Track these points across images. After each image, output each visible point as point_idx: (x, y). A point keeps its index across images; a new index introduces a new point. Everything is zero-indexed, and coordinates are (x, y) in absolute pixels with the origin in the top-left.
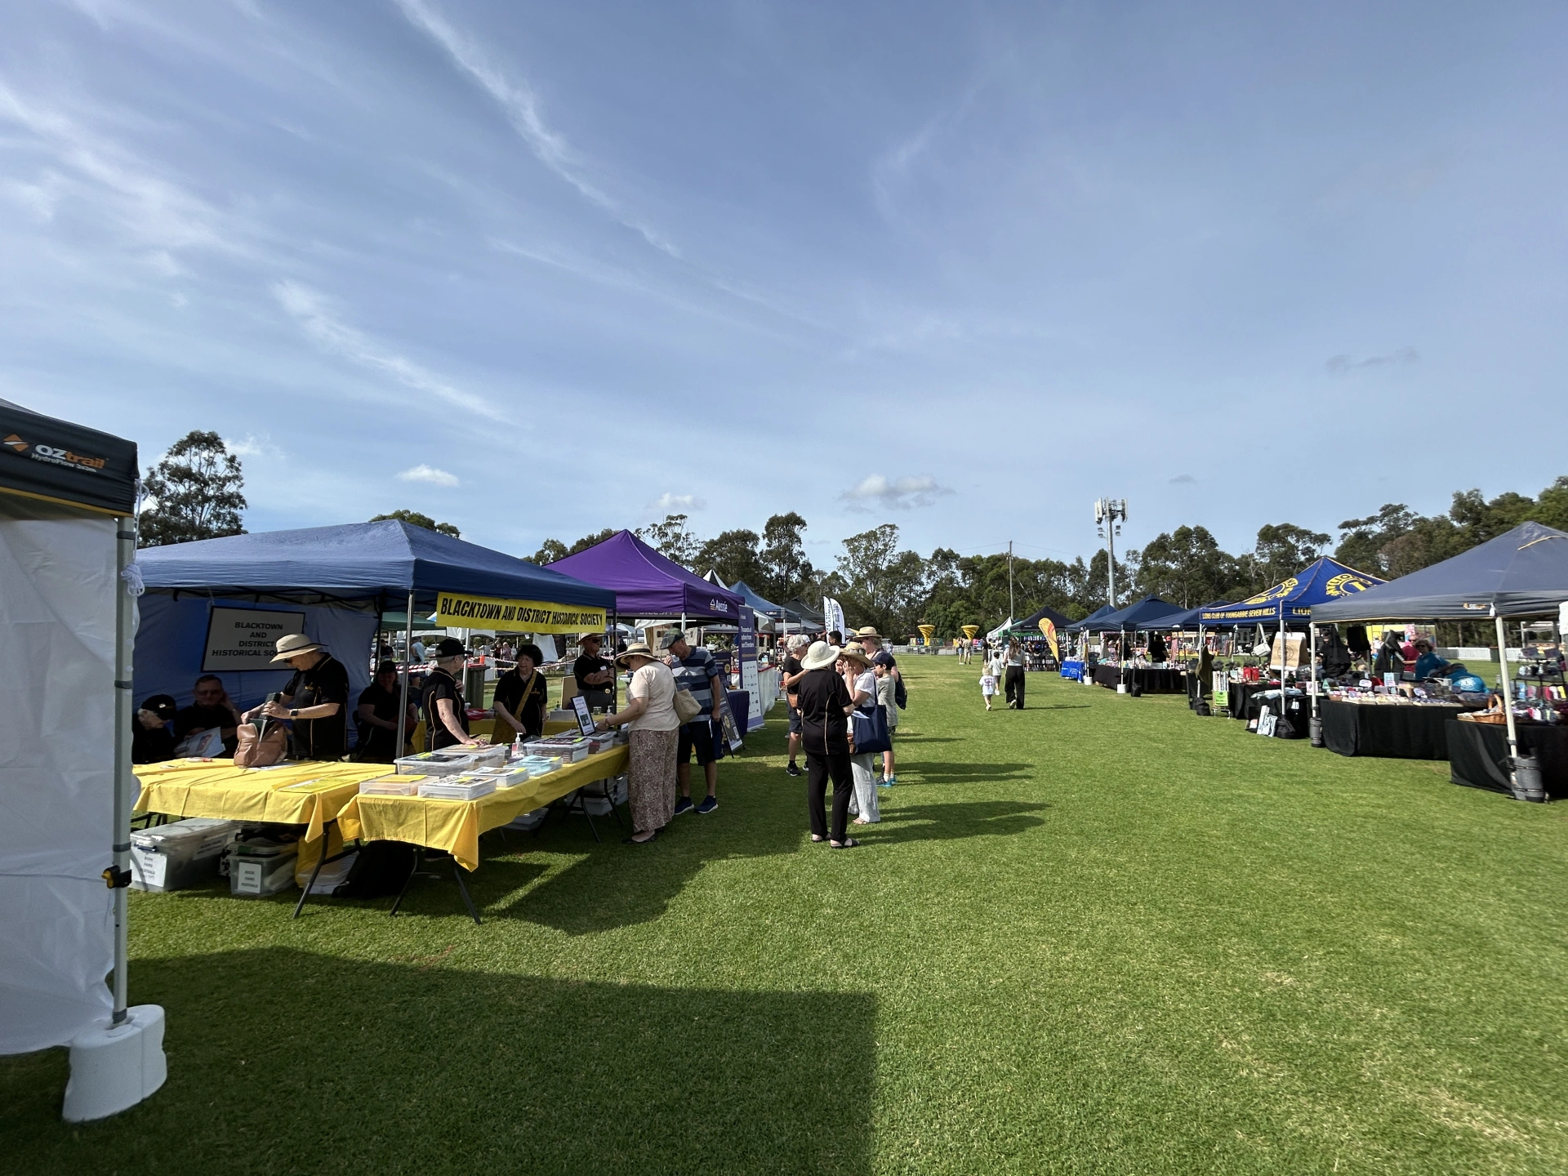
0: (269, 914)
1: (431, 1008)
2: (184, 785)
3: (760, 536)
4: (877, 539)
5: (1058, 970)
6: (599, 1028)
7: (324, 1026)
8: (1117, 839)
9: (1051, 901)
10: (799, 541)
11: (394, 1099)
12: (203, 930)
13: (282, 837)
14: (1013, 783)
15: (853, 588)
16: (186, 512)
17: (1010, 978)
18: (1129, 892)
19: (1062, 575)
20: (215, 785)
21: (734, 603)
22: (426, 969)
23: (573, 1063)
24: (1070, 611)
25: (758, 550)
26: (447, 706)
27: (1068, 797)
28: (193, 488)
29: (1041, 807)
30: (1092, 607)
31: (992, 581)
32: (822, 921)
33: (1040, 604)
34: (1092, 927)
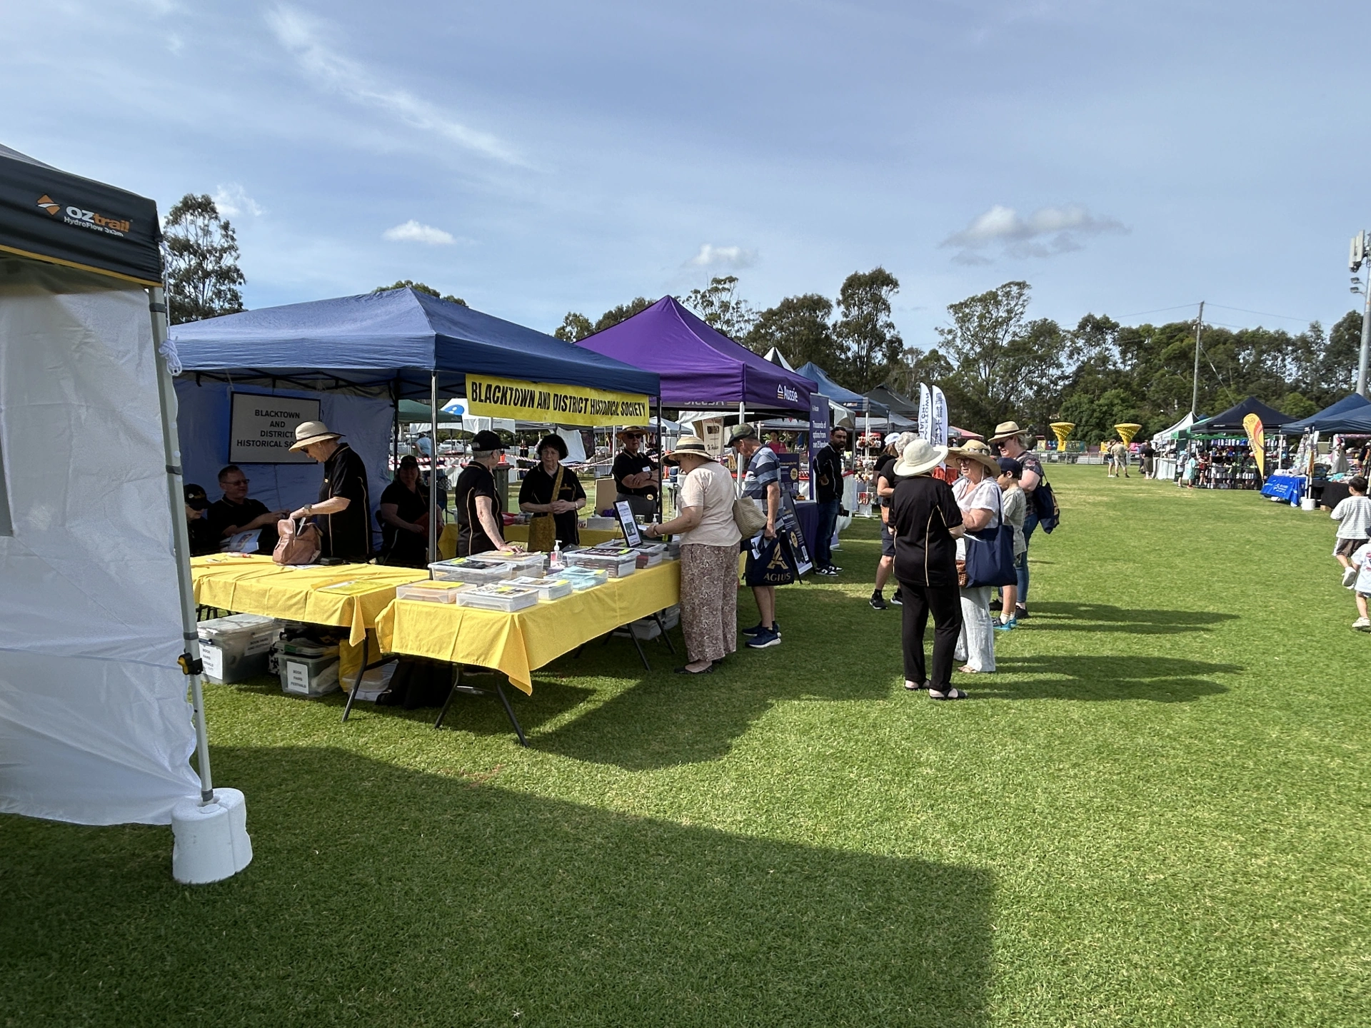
0: (320, 715)
1: (487, 825)
2: (230, 579)
3: (834, 303)
4: (998, 304)
5: (1246, 874)
6: (662, 867)
7: (386, 829)
8: (1344, 720)
9: (1237, 790)
10: (888, 308)
11: (461, 907)
12: (263, 724)
13: (323, 639)
14: (1184, 636)
15: (959, 373)
16: (189, 290)
17: (1174, 875)
18: (1359, 789)
19: (1280, 351)
20: (258, 581)
21: (805, 390)
22: (476, 786)
23: (638, 899)
24: (1286, 404)
25: (829, 322)
26: (486, 504)
27: (1269, 659)
28: (193, 262)
29: (1227, 669)
30: (1323, 400)
31: (1169, 360)
32: (920, 781)
33: (1240, 393)
34: (1300, 827)
